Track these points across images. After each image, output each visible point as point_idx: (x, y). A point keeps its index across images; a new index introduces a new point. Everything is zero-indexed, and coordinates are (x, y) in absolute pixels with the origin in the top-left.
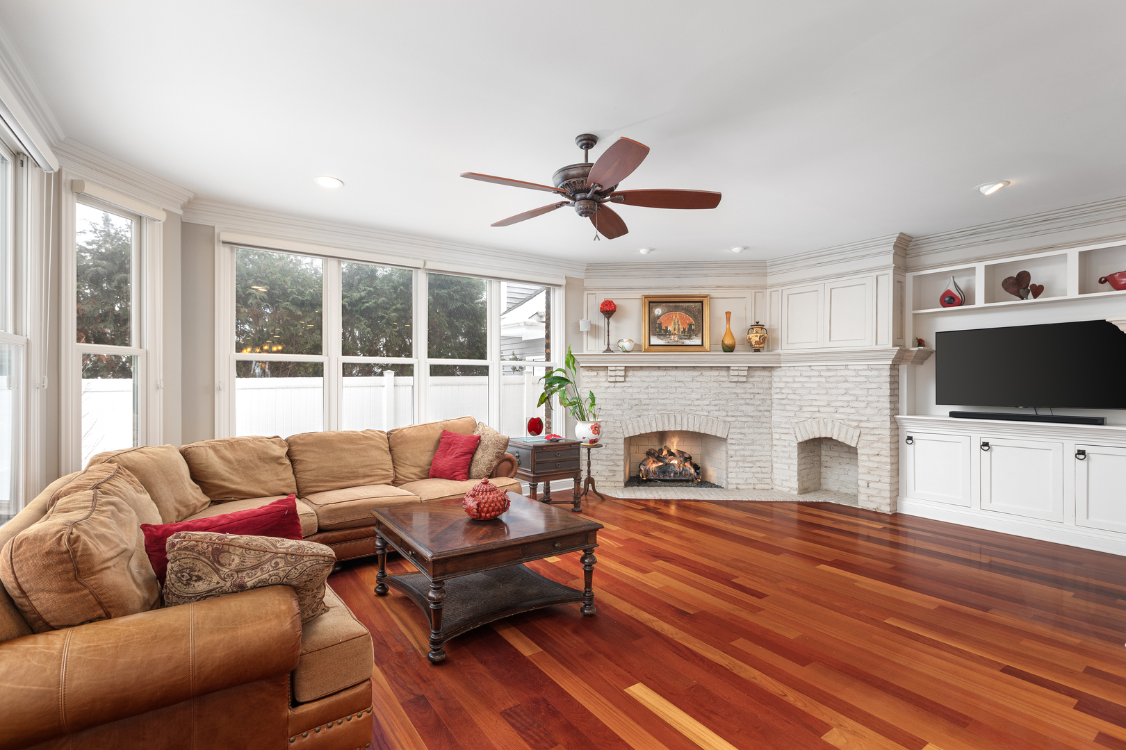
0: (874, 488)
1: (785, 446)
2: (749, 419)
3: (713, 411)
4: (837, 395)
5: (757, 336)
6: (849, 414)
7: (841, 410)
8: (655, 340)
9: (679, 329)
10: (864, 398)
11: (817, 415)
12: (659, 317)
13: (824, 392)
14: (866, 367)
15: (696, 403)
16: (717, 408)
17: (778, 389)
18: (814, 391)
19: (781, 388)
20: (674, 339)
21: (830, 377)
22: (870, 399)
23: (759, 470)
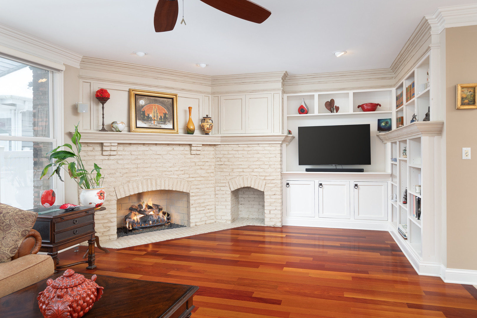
0: (273, 214)
1: (223, 194)
2: (202, 179)
3: (180, 174)
4: (253, 162)
5: (208, 124)
6: (259, 172)
7: (256, 170)
8: (140, 124)
9: (157, 117)
10: (267, 163)
11: (242, 174)
12: (143, 107)
13: (246, 159)
14: (268, 145)
15: (170, 169)
16: (183, 172)
17: (219, 159)
18: (240, 160)
19: (220, 158)
20: (154, 124)
21: (249, 151)
22: (271, 163)
23: (208, 211)
